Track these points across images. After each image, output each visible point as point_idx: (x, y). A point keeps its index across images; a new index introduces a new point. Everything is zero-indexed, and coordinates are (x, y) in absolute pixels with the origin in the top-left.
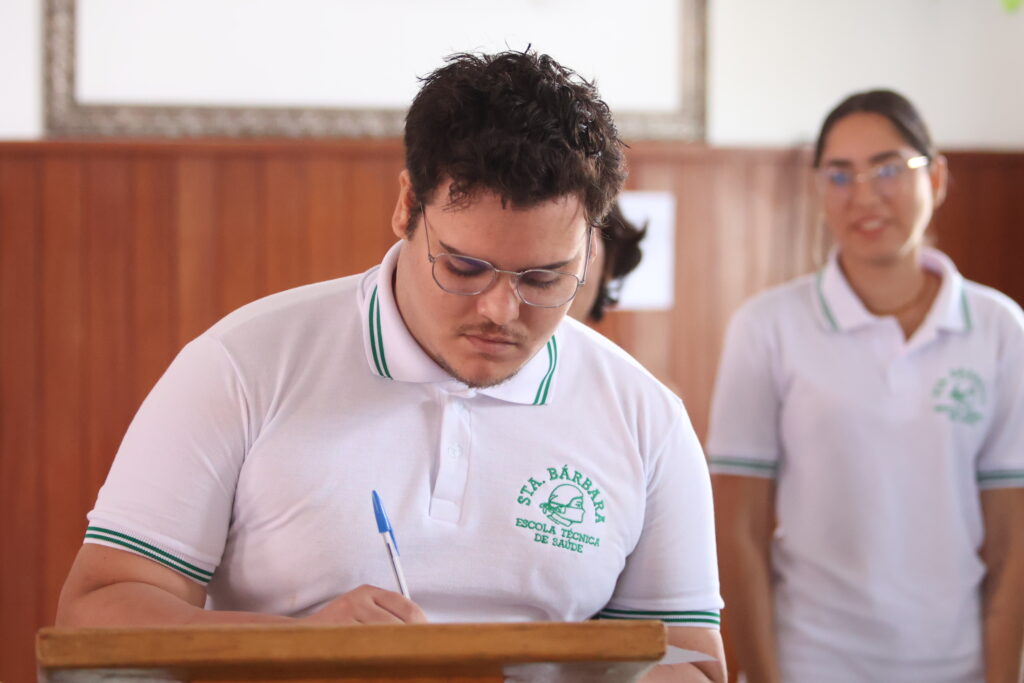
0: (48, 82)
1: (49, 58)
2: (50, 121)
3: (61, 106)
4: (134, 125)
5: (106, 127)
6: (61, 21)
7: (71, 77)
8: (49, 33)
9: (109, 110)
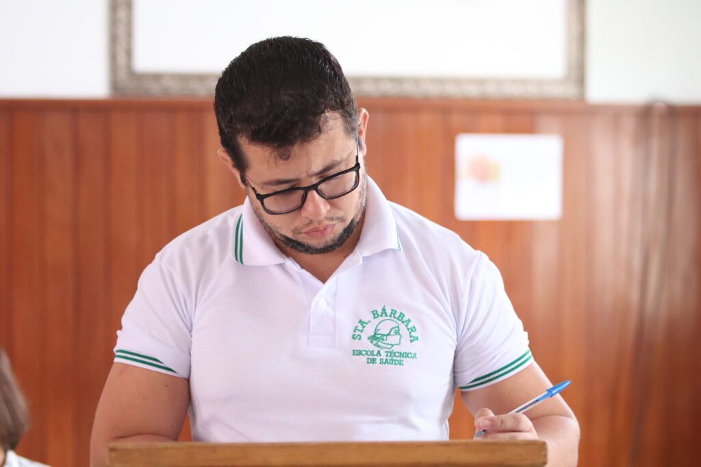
0: (113, 57)
1: (113, 40)
2: (115, 85)
3: (122, 74)
4: (175, 88)
5: (155, 89)
6: (122, 14)
7: (129, 53)
8: (113, 22)
9: (157, 77)
